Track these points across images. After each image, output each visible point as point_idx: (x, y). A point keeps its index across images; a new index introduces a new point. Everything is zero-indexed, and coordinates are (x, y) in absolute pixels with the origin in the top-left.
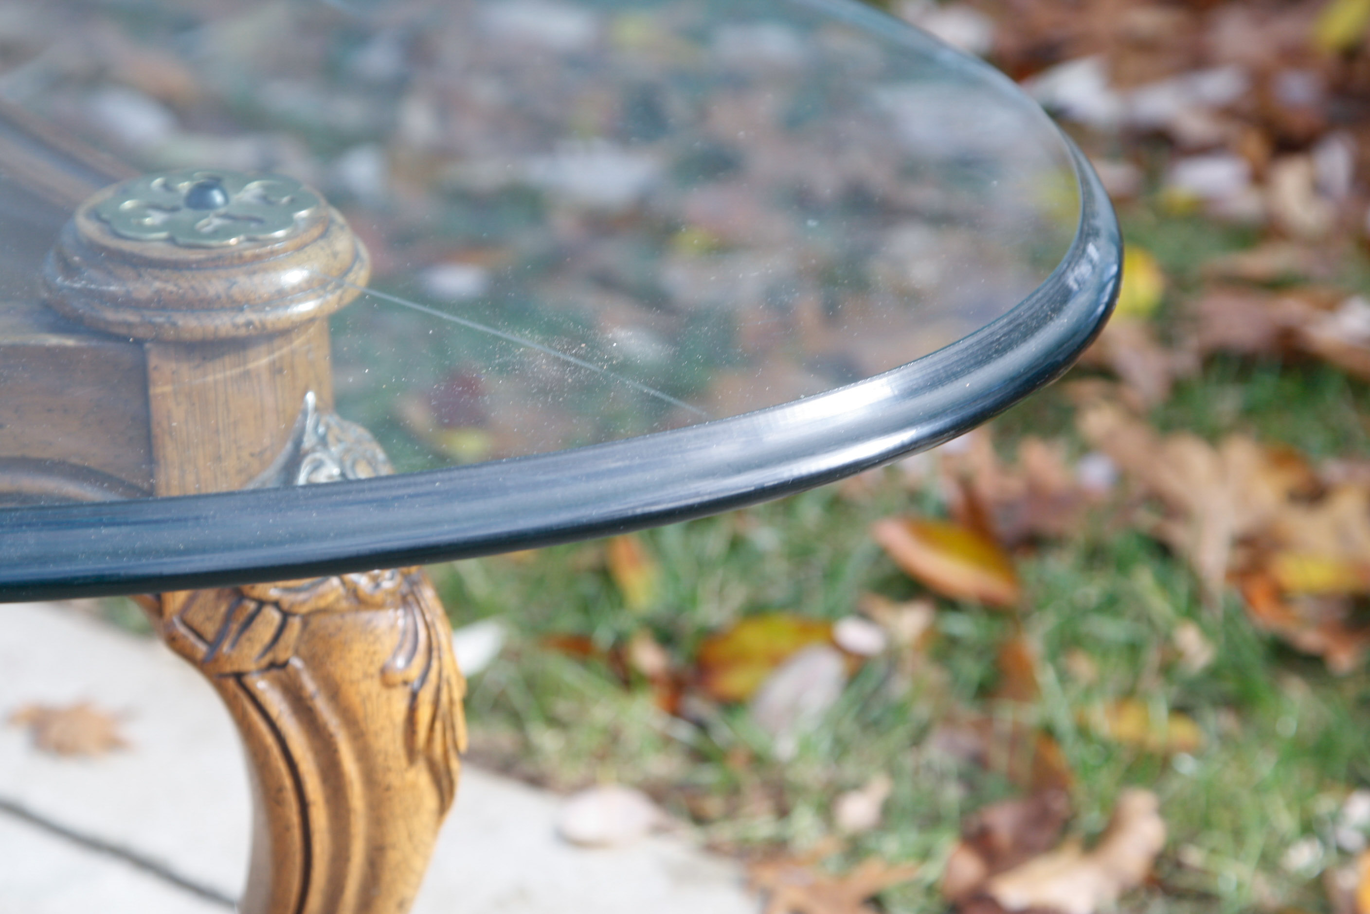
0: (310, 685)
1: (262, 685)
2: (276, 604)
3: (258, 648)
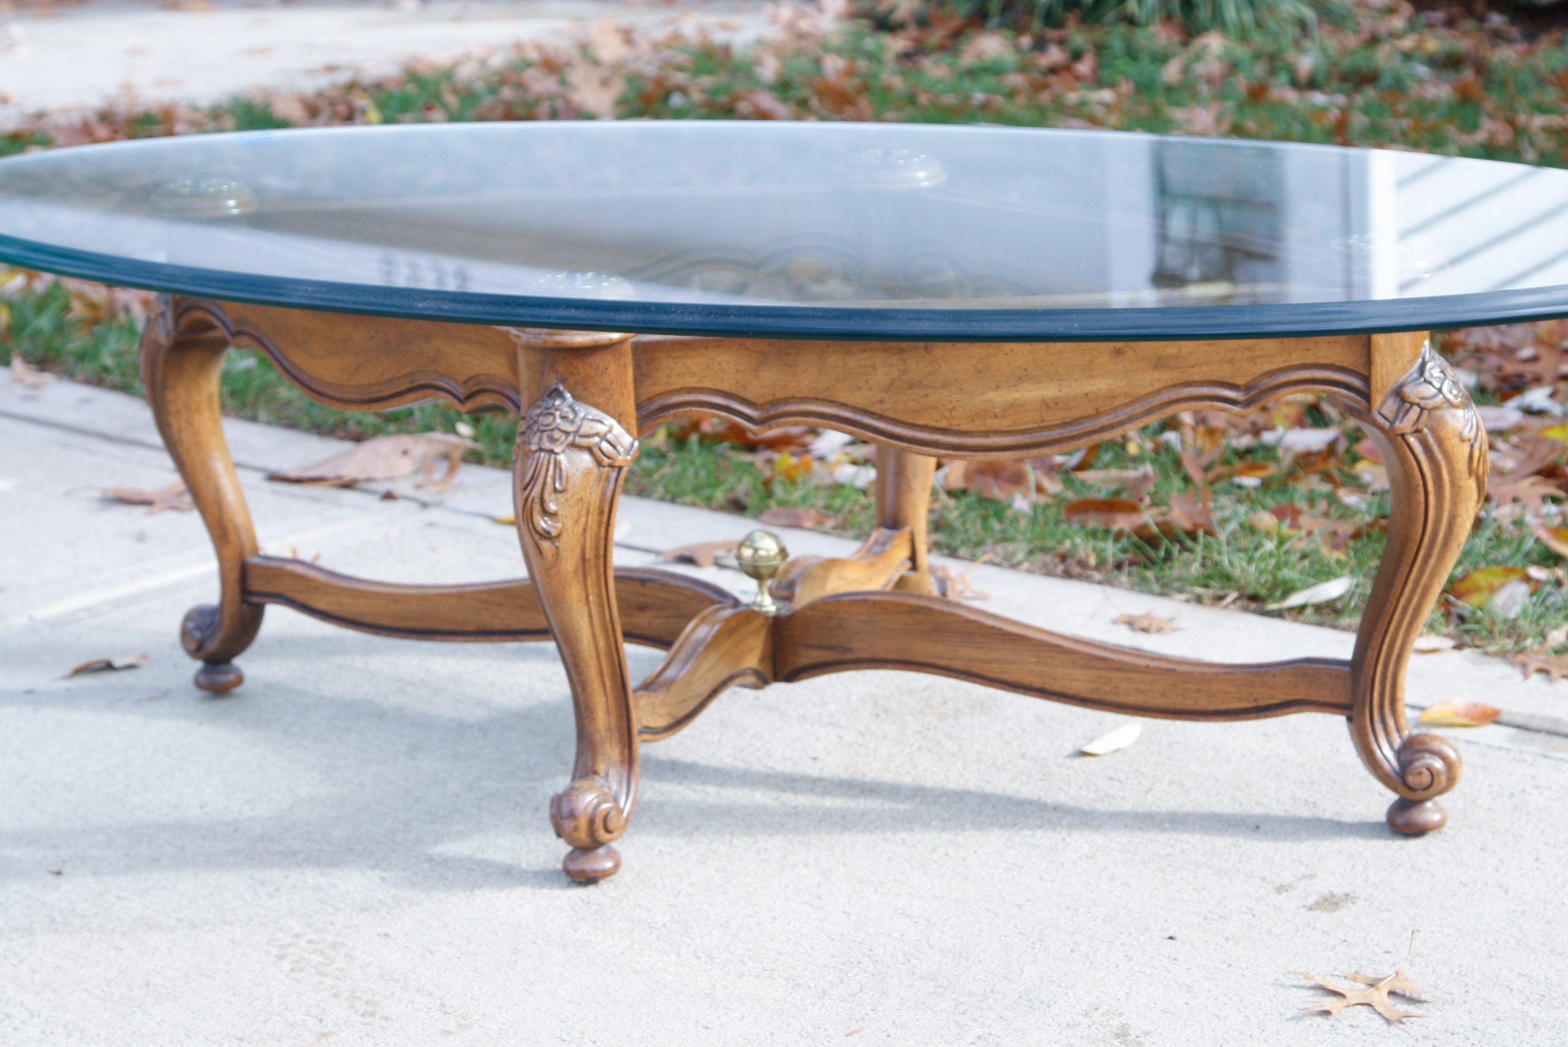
0: (1431, 440)
1: (1412, 440)
2: (1418, 405)
3: (1411, 423)
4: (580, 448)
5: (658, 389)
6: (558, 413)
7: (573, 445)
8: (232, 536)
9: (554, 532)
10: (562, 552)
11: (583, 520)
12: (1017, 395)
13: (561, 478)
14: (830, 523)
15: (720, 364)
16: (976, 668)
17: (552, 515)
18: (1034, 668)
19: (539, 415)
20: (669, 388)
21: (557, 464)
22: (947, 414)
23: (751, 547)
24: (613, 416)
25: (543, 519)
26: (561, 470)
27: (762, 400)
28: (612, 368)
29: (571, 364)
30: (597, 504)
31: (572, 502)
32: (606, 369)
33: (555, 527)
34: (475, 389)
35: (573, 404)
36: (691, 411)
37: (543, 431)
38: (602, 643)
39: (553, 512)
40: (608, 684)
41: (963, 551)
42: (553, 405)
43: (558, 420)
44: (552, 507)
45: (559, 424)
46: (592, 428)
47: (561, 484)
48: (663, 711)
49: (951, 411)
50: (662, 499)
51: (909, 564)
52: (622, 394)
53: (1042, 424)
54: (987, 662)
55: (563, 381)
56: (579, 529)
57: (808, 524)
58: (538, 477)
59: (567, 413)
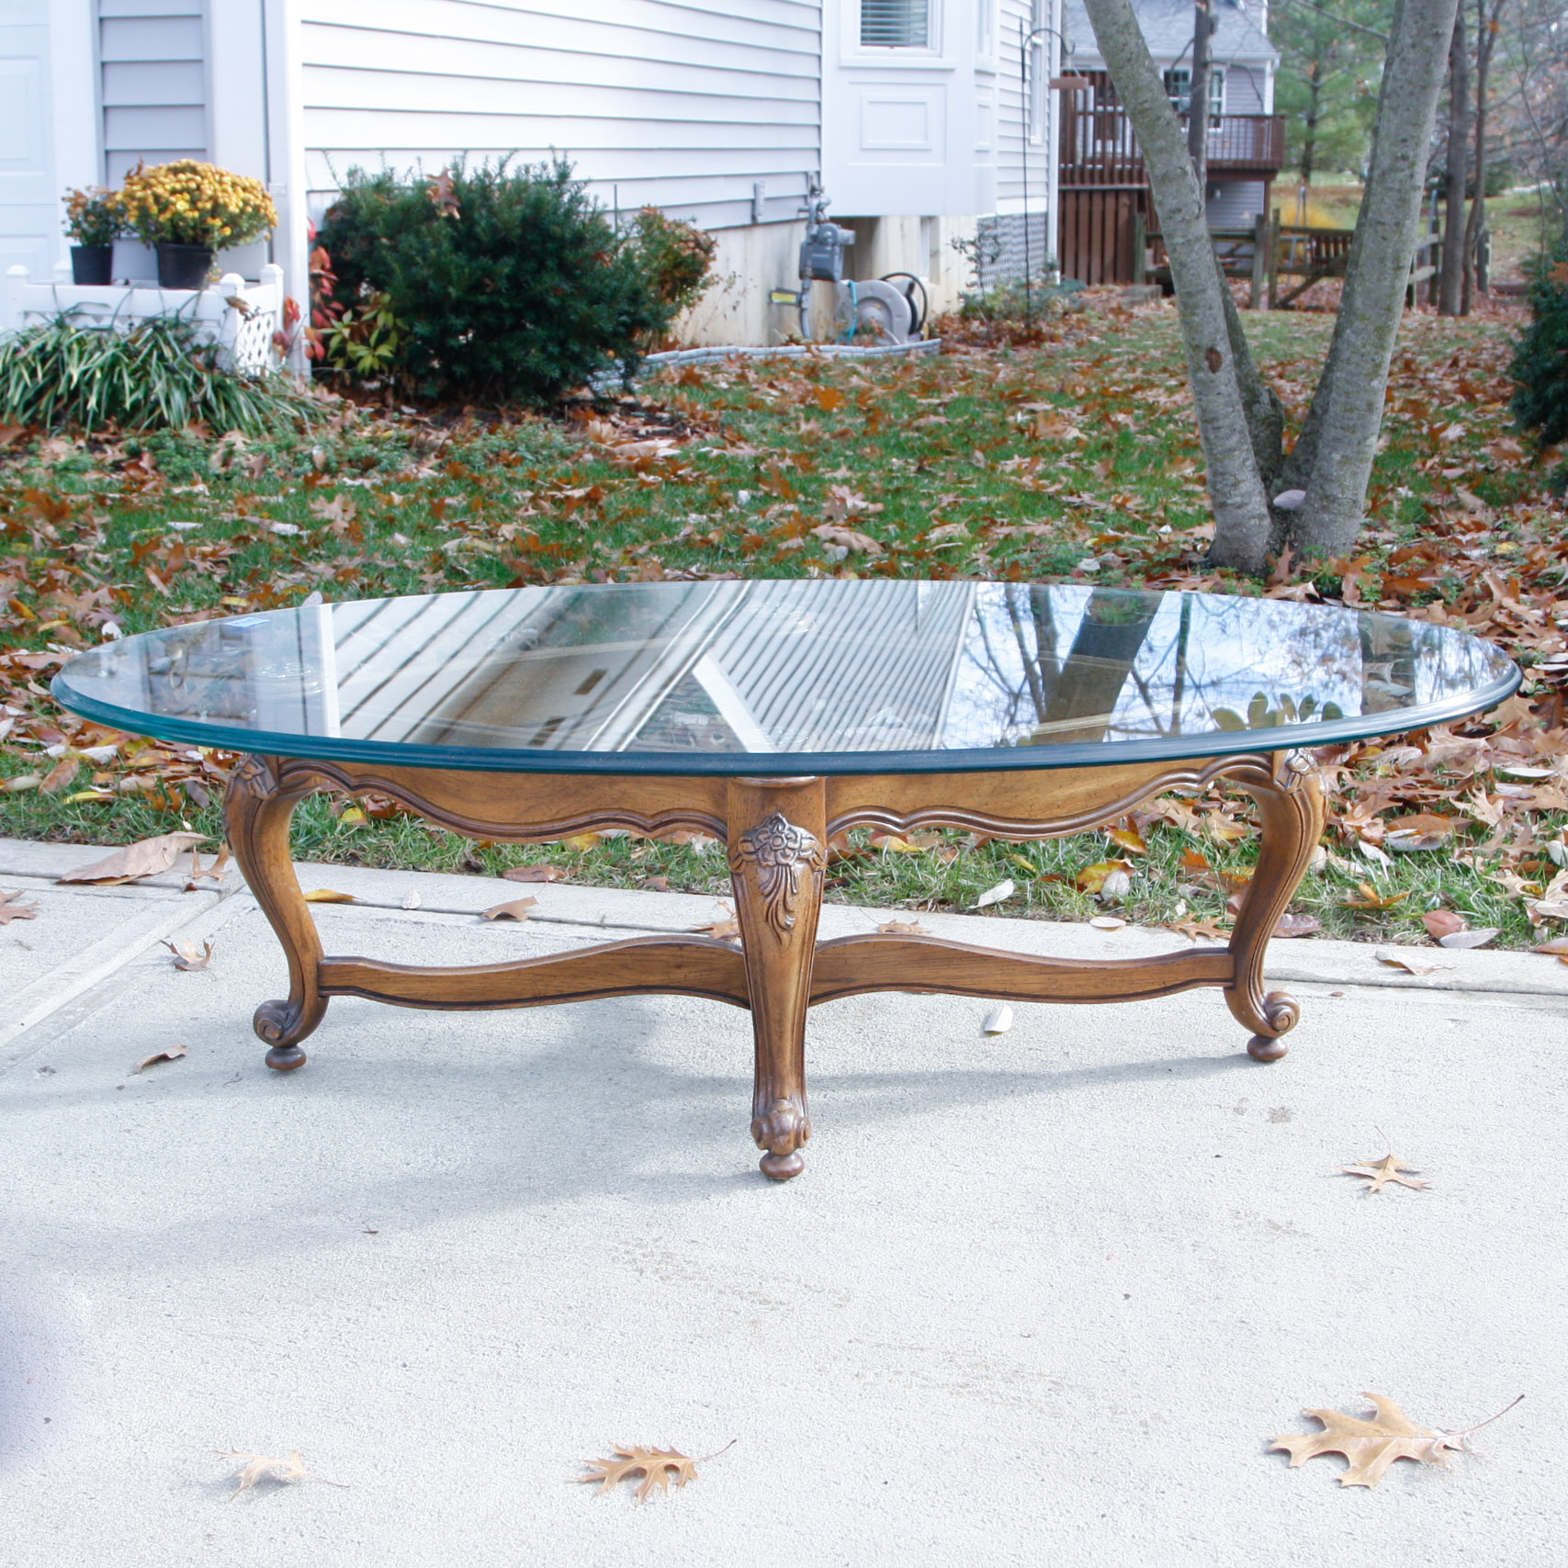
2: (1299, 773)
3: (1296, 785)
5: (840, 810)
6: (783, 836)
7: (799, 859)
8: (311, 946)
9: (792, 925)
10: (794, 939)
11: (806, 913)
13: (796, 884)
17: (791, 912)
19: (768, 838)
21: (792, 874)
22: (1029, 809)
24: (814, 833)
25: (785, 916)
26: (795, 878)
27: (906, 811)
29: (788, 798)
31: (802, 901)
33: (793, 921)
34: (665, 820)
35: (790, 827)
37: (776, 851)
43: (786, 841)
44: (791, 906)
45: (787, 844)
47: (796, 889)
49: (1031, 806)
56: (804, 920)
58: (780, 885)
59: (789, 834)
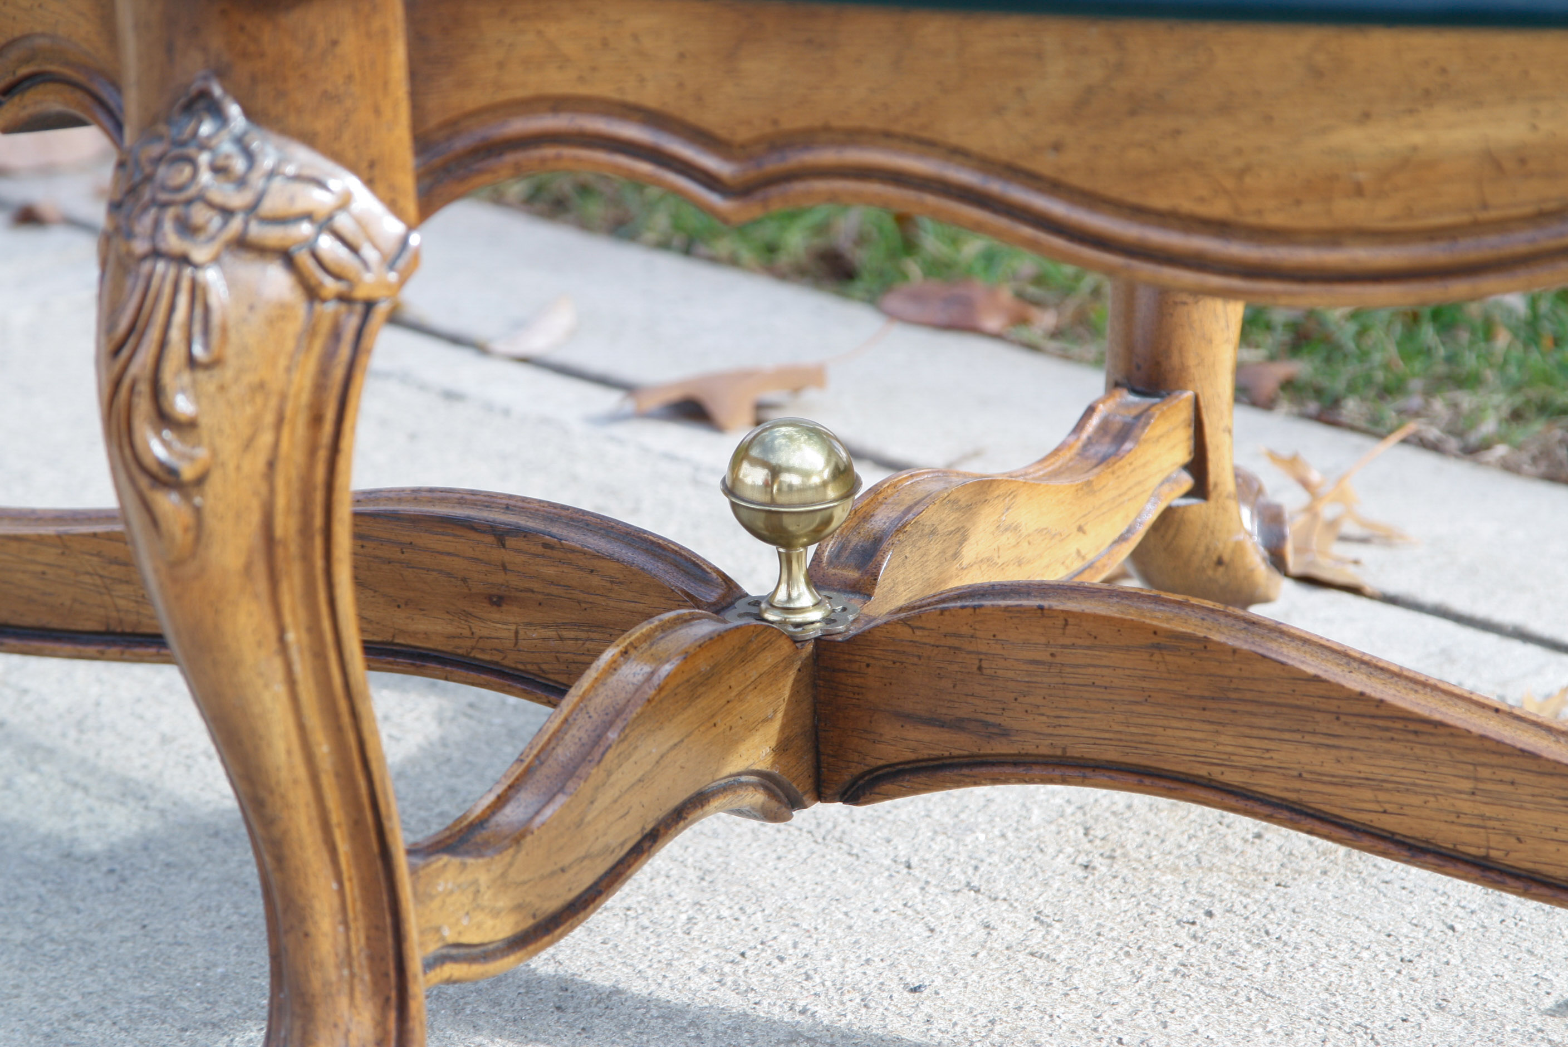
4: (261, 251)
5: (474, 99)
6: (204, 159)
7: (242, 244)
9: (188, 472)
10: (211, 522)
11: (266, 438)
12: (1417, 138)
13: (206, 331)
14: (1046, 320)
15: (635, 37)
16: (1318, 797)
17: (186, 427)
18: (1465, 805)
19: (159, 160)
20: (502, 97)
21: (197, 291)
22: (1229, 183)
23: (765, 464)
24: (353, 168)
25: (158, 434)
26: (207, 309)
27: (743, 135)
28: (350, 43)
29: (242, 29)
30: (305, 398)
31: (235, 392)
32: (335, 43)
33: (192, 459)
34: (24, 71)
35: (245, 133)
36: (558, 158)
37: (164, 205)
38: (323, 749)
39: (183, 418)
40: (343, 847)
41: (1352, 407)
42: (195, 134)
43: (205, 177)
44: (183, 405)
45: (205, 188)
46: (292, 199)
47: (206, 345)
48: (503, 902)
49: (1241, 174)
50: (664, 245)
51: (1187, 481)
52: (377, 111)
53: (1483, 216)
54: (1345, 782)
55: (221, 73)
56: (258, 462)
57: (993, 323)
58: (147, 324)
59: (228, 157)
